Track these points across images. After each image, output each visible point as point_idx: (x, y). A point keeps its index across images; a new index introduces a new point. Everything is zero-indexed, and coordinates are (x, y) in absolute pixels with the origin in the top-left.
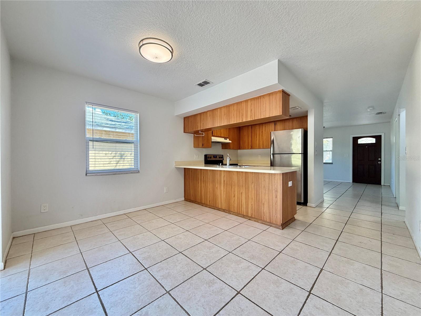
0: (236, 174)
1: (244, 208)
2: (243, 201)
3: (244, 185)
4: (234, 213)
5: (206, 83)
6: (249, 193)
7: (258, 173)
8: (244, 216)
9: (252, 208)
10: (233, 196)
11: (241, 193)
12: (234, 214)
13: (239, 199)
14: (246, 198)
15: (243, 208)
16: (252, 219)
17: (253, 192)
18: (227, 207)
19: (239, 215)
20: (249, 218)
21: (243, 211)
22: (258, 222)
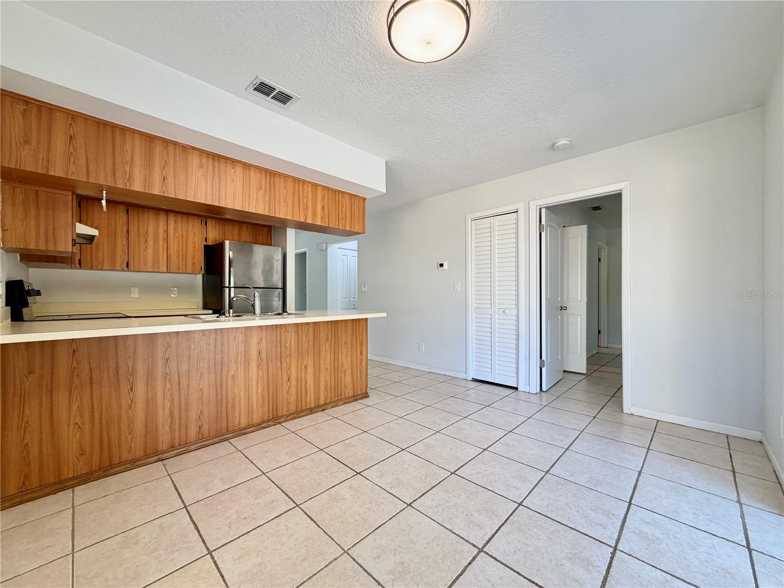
0: (292, 330)
1: (310, 395)
2: (309, 382)
3: (311, 348)
4: (287, 417)
5: (283, 98)
6: (321, 363)
7: (337, 321)
8: (311, 409)
9: (326, 387)
10: (285, 379)
11: (305, 367)
12: (289, 418)
13: (299, 381)
14: (314, 374)
15: (308, 396)
16: (328, 407)
17: (329, 357)
18: (269, 412)
19: (302, 414)
20: (322, 409)
21: (309, 402)
22: (337, 406)
